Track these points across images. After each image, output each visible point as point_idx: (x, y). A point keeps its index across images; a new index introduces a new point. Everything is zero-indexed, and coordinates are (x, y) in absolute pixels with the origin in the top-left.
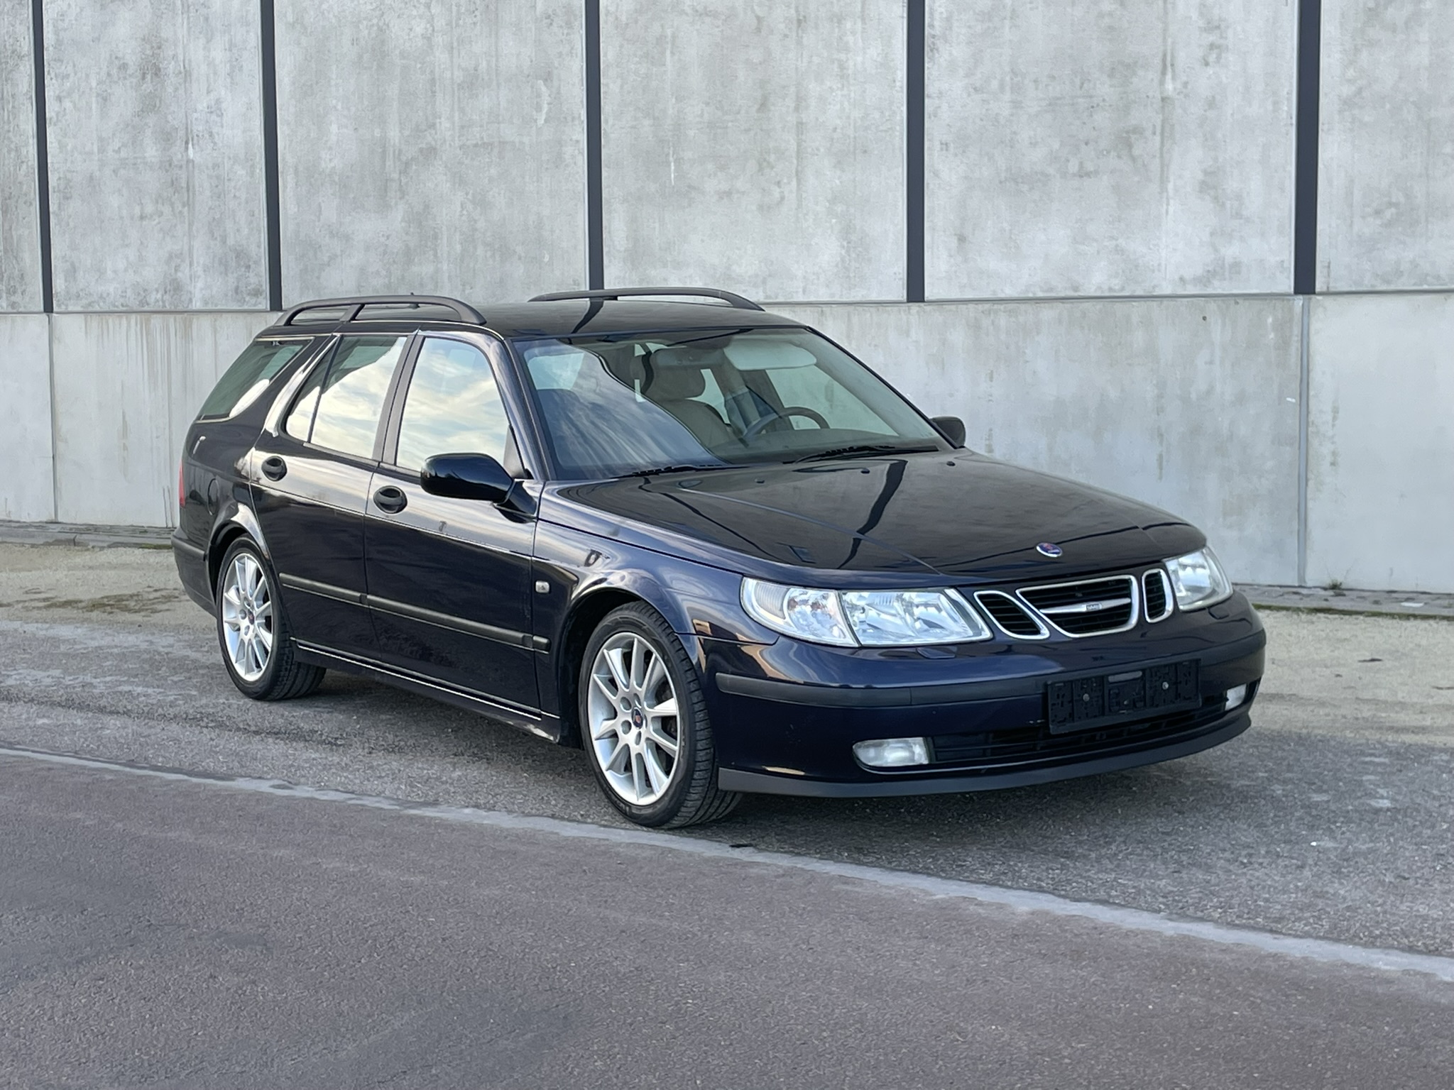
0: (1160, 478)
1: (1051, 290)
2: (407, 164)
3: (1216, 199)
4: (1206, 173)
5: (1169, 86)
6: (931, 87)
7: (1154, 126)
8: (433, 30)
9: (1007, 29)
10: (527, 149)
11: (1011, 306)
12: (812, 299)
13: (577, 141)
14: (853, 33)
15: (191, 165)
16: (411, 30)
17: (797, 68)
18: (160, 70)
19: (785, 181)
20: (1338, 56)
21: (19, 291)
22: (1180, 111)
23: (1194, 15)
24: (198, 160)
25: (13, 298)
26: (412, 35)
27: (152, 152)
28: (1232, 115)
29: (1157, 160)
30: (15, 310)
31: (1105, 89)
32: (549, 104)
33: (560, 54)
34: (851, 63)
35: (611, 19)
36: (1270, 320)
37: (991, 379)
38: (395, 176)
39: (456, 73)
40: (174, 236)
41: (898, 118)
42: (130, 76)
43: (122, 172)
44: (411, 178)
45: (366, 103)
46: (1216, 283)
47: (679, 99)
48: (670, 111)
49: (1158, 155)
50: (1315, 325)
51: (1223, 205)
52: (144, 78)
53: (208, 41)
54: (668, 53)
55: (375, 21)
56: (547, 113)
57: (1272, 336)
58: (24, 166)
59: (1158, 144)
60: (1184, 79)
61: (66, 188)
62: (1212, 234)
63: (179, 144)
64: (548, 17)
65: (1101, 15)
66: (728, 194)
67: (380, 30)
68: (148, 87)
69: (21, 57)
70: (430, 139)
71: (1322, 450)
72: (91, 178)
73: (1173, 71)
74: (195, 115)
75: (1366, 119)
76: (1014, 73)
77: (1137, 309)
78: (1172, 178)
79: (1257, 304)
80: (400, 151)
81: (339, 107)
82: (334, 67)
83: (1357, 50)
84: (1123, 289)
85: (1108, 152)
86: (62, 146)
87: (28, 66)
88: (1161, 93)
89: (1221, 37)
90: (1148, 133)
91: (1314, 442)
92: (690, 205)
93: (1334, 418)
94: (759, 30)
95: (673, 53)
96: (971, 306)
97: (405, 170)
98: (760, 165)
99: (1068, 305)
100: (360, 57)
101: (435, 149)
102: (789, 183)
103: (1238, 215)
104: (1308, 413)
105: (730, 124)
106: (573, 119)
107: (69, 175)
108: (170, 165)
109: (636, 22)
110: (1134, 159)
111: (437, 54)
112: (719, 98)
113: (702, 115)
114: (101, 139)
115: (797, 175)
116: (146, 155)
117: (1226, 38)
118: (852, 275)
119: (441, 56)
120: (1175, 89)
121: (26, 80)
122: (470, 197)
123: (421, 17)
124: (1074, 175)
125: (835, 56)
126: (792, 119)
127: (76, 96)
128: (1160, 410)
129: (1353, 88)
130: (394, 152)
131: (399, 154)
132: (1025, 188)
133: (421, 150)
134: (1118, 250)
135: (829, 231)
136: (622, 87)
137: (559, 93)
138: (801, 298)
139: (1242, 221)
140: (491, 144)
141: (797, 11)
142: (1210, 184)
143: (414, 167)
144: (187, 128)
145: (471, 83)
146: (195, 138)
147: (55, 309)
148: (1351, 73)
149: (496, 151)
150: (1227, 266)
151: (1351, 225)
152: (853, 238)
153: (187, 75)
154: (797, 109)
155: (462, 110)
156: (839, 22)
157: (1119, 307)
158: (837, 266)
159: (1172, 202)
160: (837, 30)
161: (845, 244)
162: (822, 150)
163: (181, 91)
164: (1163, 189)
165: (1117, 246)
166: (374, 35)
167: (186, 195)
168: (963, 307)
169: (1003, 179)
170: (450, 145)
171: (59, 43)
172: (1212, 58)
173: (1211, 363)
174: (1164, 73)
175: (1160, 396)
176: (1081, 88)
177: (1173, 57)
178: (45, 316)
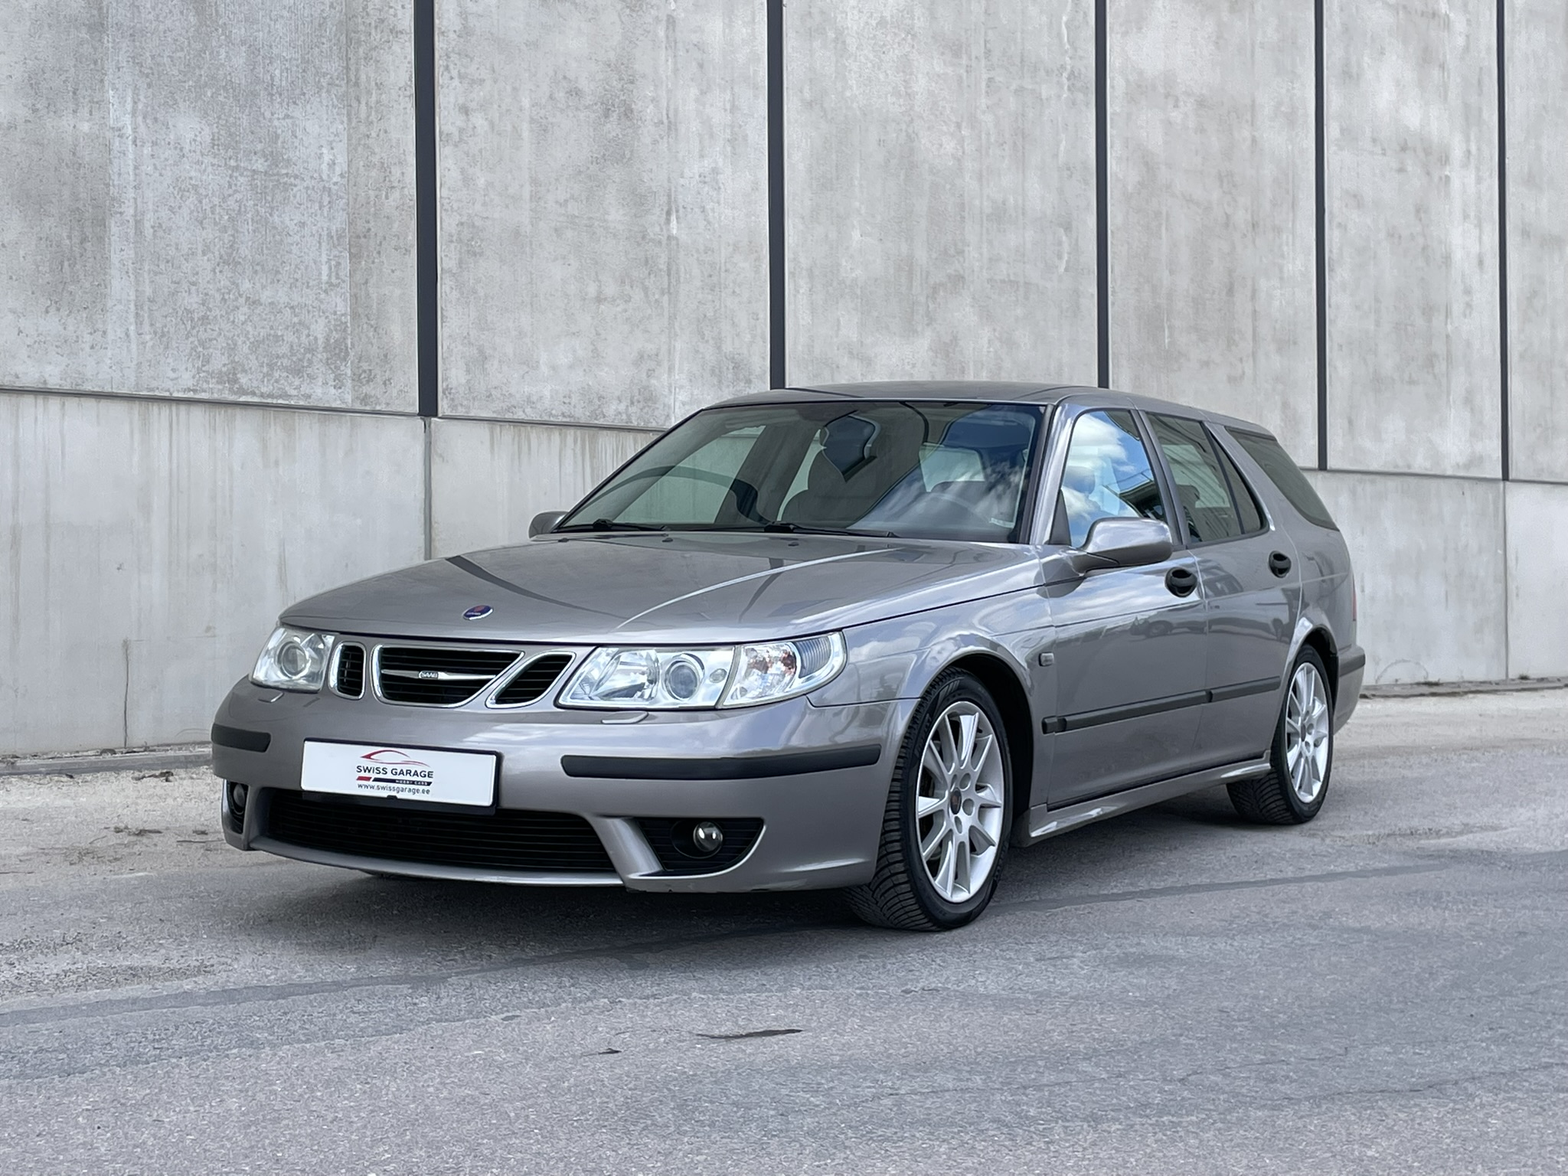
8: (963, 153)
15: (674, 242)
24: (684, 238)
40: (646, 331)
44: (939, 304)
47: (1171, 272)
52: (607, 116)
58: (396, 194)
86: (467, 180)
95: (1167, 229)
108: (644, 238)
111: (967, 179)
130: (921, 275)
131: (927, 278)
144: (669, 196)
146: (681, 210)
153: (671, 126)
167: (666, 278)
170: (978, 278)
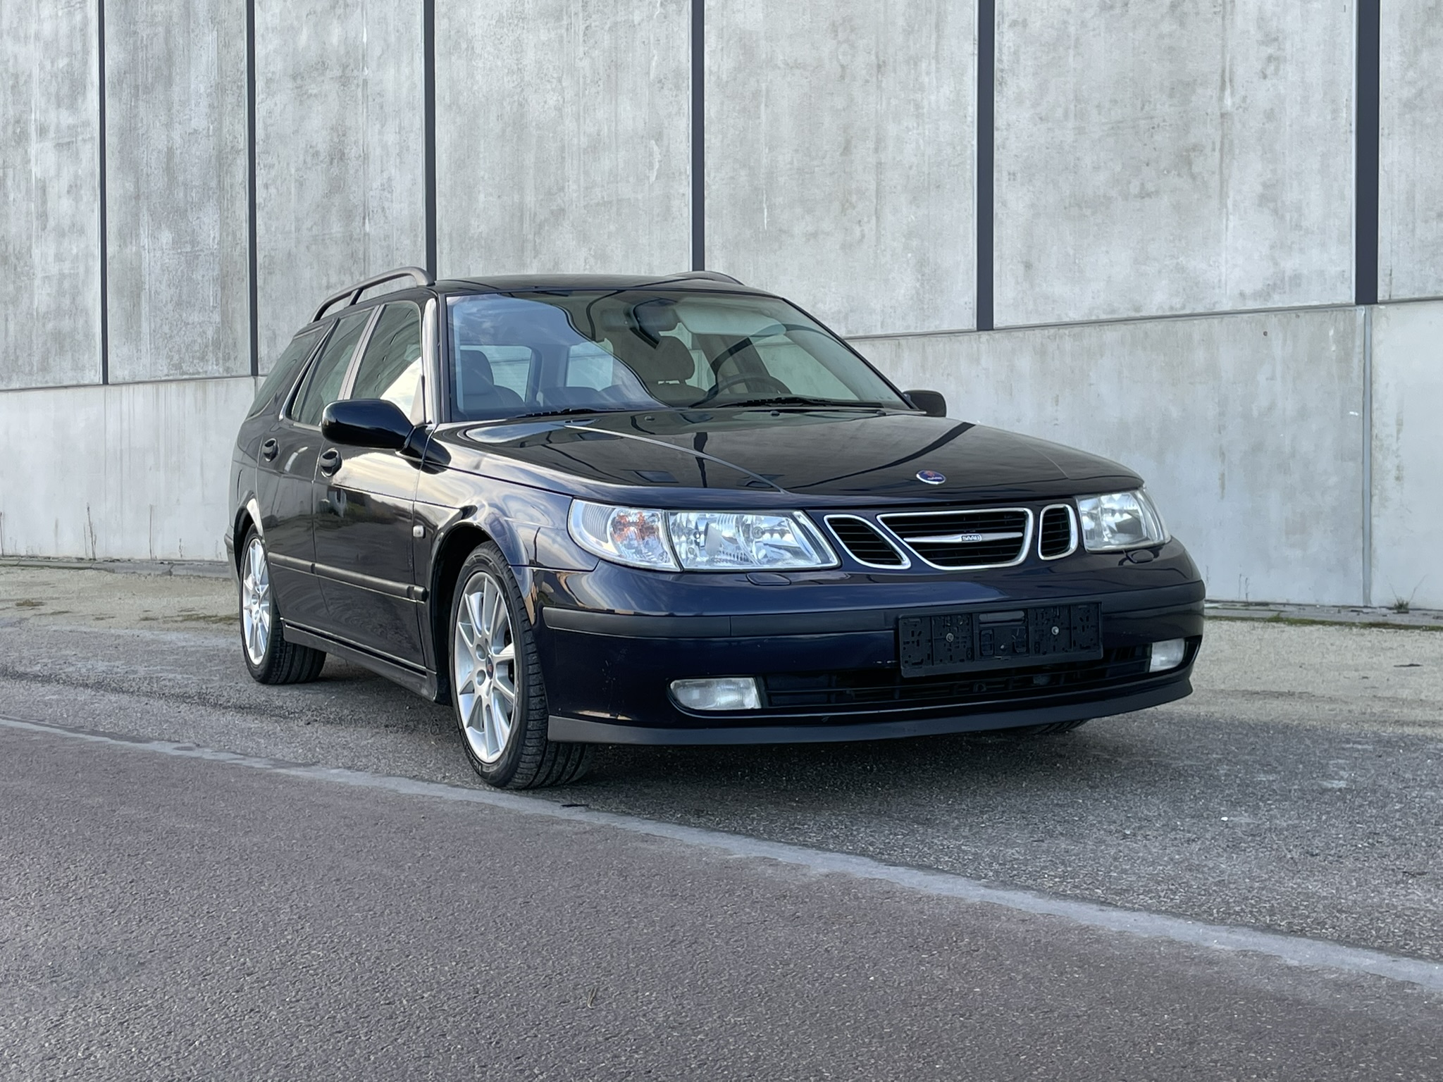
0: (1223, 497)
1: (1113, 311)
2: (541, 226)
3: (1275, 211)
4: (1265, 186)
5: (1228, 102)
6: (999, 121)
7: (1214, 143)
9: (1071, 59)
10: (641, 204)
11: (1077, 330)
12: (890, 332)
13: (684, 195)
14: (928, 73)
16: (545, 102)
17: (877, 112)
18: (344, 154)
19: (866, 219)
20: (1397, 58)
21: (232, 358)
22: (1238, 126)
23: (1252, 29)
25: (227, 364)
26: (546, 106)
27: (336, 229)
28: (1291, 126)
29: (1217, 177)
30: (230, 376)
31: (1165, 109)
32: (660, 162)
33: (669, 115)
34: (925, 103)
35: (713, 78)
36: (1331, 333)
37: (1057, 401)
38: (530, 237)
39: (582, 138)
41: (969, 152)
42: (322, 162)
43: (313, 247)
45: (507, 172)
46: (1276, 297)
48: (764, 161)
49: (1217, 172)
50: (1379, 334)
51: (1282, 218)
53: (383, 126)
54: (763, 106)
55: (516, 98)
56: (658, 170)
57: (1333, 348)
59: (1217, 161)
60: (1243, 93)
61: (270, 264)
62: (1272, 247)
63: (358, 219)
64: (660, 81)
65: (1161, 37)
66: (815, 235)
67: (520, 105)
68: (335, 171)
69: (238, 152)
70: (560, 201)
71: (1386, 464)
72: (289, 254)
73: (1232, 86)
74: (371, 193)
75: (1428, 120)
76: (1077, 99)
77: (1199, 326)
78: (1231, 194)
79: (1318, 317)
80: (535, 214)
81: (486, 178)
82: (482, 142)
83: (1417, 51)
84: (1183, 307)
85: (1168, 172)
87: (243, 160)
88: (1221, 108)
89: (1279, 49)
90: (1208, 150)
91: (1378, 456)
92: (780, 248)
93: (1399, 431)
94: (843, 77)
96: (1037, 331)
97: (538, 233)
98: (843, 206)
99: (1131, 327)
100: (504, 131)
101: (563, 210)
102: (869, 222)
103: (1298, 227)
104: (1371, 426)
105: (816, 169)
106: (680, 174)
107: (273, 254)
109: (735, 79)
110: (1193, 177)
112: (807, 145)
113: (791, 163)
114: (297, 220)
115: (876, 213)
116: (333, 231)
117: (1284, 50)
118: (926, 307)
119: (570, 124)
120: (1234, 104)
121: (241, 172)
122: (592, 252)
123: (553, 90)
124: (1136, 196)
125: (912, 97)
126: (872, 160)
127: (279, 182)
128: (1221, 429)
129: (1414, 91)
132: (1088, 212)
133: (552, 212)
134: (1180, 269)
135: (905, 265)
136: (722, 141)
137: (668, 151)
138: (879, 332)
139: (1302, 233)
140: (610, 202)
141: (877, 57)
142: (1269, 197)
143: (546, 228)
145: (595, 147)
147: (260, 373)
148: (1411, 74)
149: (614, 209)
150: (1287, 279)
151: (1413, 231)
152: (927, 271)
154: (876, 150)
155: (586, 173)
156: (916, 64)
157: (1180, 326)
158: (912, 299)
159: (1231, 217)
160: (913, 71)
161: (920, 277)
162: (899, 187)
163: (361, 173)
164: (1223, 205)
165: (1178, 264)
166: (515, 110)
168: (1029, 333)
169: (1067, 205)
171: (267, 136)
172: (1272, 68)
173: (1272, 378)
174: (1223, 88)
175: (1222, 414)
176: (1142, 109)
177: (1231, 72)
178: (252, 380)
